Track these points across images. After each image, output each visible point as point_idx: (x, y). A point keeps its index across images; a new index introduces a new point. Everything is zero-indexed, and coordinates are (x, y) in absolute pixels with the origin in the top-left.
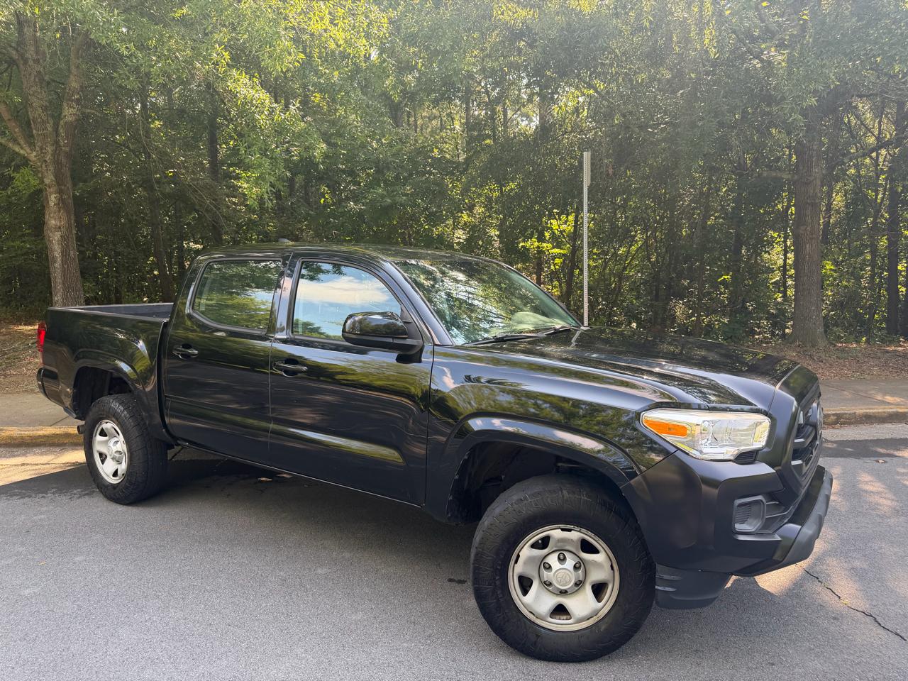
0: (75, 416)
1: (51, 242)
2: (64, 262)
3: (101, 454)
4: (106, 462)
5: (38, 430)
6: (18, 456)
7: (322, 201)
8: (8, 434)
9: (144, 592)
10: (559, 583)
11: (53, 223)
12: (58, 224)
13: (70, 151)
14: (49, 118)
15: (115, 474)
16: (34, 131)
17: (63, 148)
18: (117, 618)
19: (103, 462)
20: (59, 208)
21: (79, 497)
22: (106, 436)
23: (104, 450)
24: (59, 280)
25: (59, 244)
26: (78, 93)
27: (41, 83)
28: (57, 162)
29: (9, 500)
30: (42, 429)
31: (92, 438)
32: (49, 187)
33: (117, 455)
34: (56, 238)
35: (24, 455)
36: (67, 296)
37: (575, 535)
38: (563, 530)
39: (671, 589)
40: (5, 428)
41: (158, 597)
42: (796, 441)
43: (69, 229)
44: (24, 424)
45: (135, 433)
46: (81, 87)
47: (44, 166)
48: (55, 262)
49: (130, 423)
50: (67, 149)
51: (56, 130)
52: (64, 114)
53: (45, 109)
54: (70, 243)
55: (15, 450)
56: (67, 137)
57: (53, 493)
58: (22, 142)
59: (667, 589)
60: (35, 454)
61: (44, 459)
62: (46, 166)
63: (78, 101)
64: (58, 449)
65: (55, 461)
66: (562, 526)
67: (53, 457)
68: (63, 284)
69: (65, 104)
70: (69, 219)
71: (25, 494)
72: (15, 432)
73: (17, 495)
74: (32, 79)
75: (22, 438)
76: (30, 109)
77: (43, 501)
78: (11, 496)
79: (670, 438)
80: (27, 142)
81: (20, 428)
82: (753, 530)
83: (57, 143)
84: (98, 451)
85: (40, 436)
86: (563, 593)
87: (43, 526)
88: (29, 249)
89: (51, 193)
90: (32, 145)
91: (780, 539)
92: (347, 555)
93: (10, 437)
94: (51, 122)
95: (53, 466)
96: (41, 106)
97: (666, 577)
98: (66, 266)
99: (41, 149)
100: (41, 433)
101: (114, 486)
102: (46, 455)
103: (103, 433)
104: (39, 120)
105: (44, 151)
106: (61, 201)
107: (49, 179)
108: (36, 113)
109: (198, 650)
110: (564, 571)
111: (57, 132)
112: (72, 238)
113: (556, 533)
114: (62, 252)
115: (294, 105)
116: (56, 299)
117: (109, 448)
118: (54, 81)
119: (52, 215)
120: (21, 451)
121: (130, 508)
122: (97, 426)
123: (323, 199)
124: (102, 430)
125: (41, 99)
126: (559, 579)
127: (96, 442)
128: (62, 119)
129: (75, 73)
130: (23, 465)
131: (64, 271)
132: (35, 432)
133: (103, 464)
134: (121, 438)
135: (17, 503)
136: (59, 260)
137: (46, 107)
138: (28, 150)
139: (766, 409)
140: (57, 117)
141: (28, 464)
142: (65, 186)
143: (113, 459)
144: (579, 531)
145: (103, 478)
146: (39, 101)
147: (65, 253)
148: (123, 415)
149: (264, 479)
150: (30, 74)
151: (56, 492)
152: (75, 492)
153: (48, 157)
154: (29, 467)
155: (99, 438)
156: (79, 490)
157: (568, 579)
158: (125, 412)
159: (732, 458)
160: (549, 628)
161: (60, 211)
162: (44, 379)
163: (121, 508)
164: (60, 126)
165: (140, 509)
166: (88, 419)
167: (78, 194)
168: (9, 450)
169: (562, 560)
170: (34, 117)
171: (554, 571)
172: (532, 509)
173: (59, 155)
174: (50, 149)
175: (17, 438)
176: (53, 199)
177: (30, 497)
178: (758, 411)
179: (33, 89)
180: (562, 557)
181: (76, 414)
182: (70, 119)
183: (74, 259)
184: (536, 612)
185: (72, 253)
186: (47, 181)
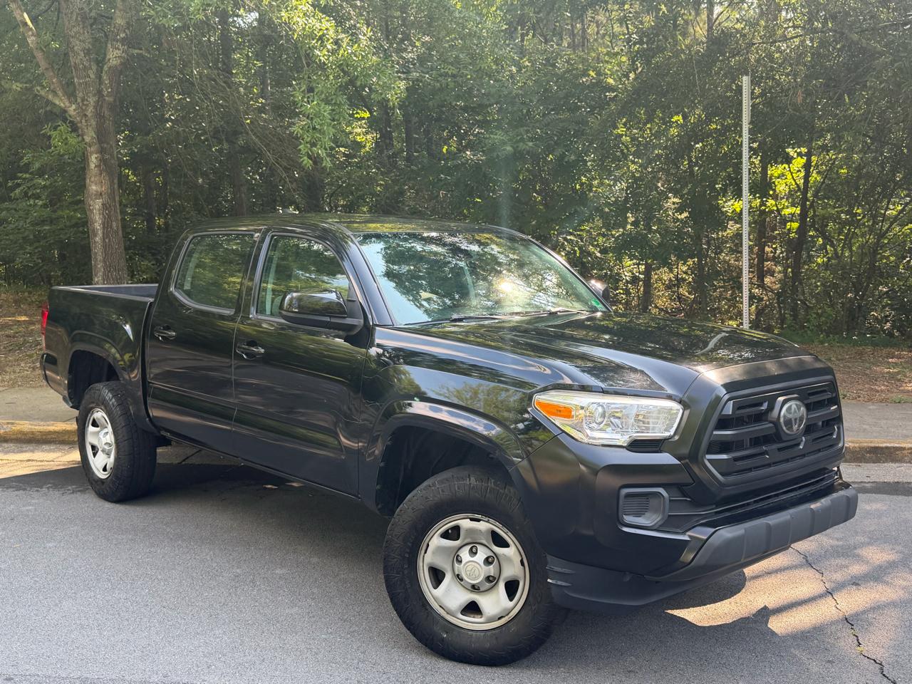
0: (71, 405)
1: (91, 211)
2: (105, 236)
3: (93, 447)
4: (97, 456)
5: (48, 425)
6: (26, 451)
7: (444, 150)
8: (18, 428)
9: (98, 576)
10: (469, 577)
11: (94, 188)
12: (99, 190)
13: (115, 101)
14: (92, 63)
15: (105, 469)
16: (76, 80)
17: (107, 98)
18: (66, 593)
19: (95, 455)
20: (101, 171)
21: (73, 493)
22: (98, 427)
23: (95, 442)
24: (100, 258)
25: (100, 214)
26: (125, 31)
27: (84, 22)
28: (99, 116)
29: (4, 491)
30: (53, 425)
31: (84, 428)
32: (90, 147)
33: (106, 447)
34: (97, 207)
35: (32, 451)
36: (108, 276)
37: (484, 526)
38: (472, 520)
39: (564, 584)
40: (17, 422)
41: (109, 580)
42: (715, 433)
43: (111, 196)
44: (38, 419)
45: (121, 422)
46: (128, 23)
47: (83, 121)
48: (95, 236)
49: (117, 412)
50: (111, 99)
51: (100, 78)
52: (108, 57)
53: (87, 52)
54: (112, 213)
55: (24, 446)
56: (111, 85)
57: (48, 488)
58: (60, 93)
59: (559, 583)
60: (43, 451)
61: (51, 456)
62: (86, 121)
63: (123, 41)
64: (67, 448)
65: (61, 459)
66: (470, 515)
67: (59, 454)
68: (104, 262)
69: (109, 45)
70: (112, 183)
71: (21, 487)
72: (26, 426)
73: (13, 487)
74: (74, 18)
75: (33, 433)
76: (71, 54)
77: (35, 494)
78: (7, 488)
79: (558, 421)
80: (65, 93)
81: (31, 422)
82: (651, 525)
83: (99, 92)
84: (90, 443)
85: (50, 432)
86: (475, 588)
87: (28, 516)
88: (80, 219)
89: (92, 153)
90: (71, 95)
91: (689, 539)
92: (315, 560)
93: (21, 432)
94: (94, 67)
95: (56, 463)
96: (83, 50)
97: (557, 569)
98: (107, 240)
99: (83, 100)
100: (51, 428)
101: (102, 481)
102: (54, 452)
103: (95, 424)
104: (81, 66)
105: (85, 103)
106: (103, 161)
107: (90, 136)
108: (78, 58)
109: (126, 623)
110: (473, 563)
111: (100, 80)
112: (115, 206)
113: (465, 524)
114: (103, 224)
115: (365, 35)
116: (96, 280)
117: (99, 439)
118: (102, 16)
119: (93, 179)
120: (31, 447)
121: (117, 505)
122: (89, 415)
123: (446, 147)
124: (94, 420)
125: (84, 41)
126: (468, 573)
127: (89, 432)
128: (105, 64)
129: (122, 7)
130: (29, 460)
131: (105, 246)
132: (45, 428)
133: (94, 457)
134: (110, 429)
135: (11, 494)
136: (100, 233)
137: (89, 50)
138: (67, 104)
139: (681, 396)
140: (100, 62)
141: (33, 460)
142: (108, 144)
143: (103, 451)
144: (488, 522)
145: (93, 473)
146: (80, 44)
147: (106, 225)
148: (111, 403)
149: (269, 486)
150: (72, 13)
151: (51, 487)
152: (70, 488)
153: (90, 111)
154: (34, 463)
155: (91, 429)
156: (74, 487)
157: (477, 573)
158: (114, 400)
159: (625, 445)
160: (460, 625)
161: (101, 174)
162: (47, 364)
163: (108, 505)
164: (104, 72)
165: (127, 507)
166: (81, 408)
167: (136, 151)
168: (19, 445)
169: (473, 553)
170: (75, 63)
171: (463, 563)
172: (439, 496)
173: (102, 107)
174: (92, 100)
175: (27, 433)
176: (93, 160)
177: (24, 490)
178: (670, 397)
179: (75, 30)
180: (474, 550)
181: (72, 403)
182: (114, 62)
183: (117, 232)
184: (447, 607)
185: (114, 224)
186: (87, 139)
